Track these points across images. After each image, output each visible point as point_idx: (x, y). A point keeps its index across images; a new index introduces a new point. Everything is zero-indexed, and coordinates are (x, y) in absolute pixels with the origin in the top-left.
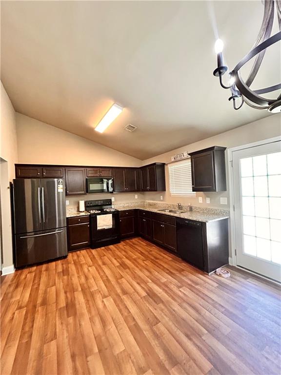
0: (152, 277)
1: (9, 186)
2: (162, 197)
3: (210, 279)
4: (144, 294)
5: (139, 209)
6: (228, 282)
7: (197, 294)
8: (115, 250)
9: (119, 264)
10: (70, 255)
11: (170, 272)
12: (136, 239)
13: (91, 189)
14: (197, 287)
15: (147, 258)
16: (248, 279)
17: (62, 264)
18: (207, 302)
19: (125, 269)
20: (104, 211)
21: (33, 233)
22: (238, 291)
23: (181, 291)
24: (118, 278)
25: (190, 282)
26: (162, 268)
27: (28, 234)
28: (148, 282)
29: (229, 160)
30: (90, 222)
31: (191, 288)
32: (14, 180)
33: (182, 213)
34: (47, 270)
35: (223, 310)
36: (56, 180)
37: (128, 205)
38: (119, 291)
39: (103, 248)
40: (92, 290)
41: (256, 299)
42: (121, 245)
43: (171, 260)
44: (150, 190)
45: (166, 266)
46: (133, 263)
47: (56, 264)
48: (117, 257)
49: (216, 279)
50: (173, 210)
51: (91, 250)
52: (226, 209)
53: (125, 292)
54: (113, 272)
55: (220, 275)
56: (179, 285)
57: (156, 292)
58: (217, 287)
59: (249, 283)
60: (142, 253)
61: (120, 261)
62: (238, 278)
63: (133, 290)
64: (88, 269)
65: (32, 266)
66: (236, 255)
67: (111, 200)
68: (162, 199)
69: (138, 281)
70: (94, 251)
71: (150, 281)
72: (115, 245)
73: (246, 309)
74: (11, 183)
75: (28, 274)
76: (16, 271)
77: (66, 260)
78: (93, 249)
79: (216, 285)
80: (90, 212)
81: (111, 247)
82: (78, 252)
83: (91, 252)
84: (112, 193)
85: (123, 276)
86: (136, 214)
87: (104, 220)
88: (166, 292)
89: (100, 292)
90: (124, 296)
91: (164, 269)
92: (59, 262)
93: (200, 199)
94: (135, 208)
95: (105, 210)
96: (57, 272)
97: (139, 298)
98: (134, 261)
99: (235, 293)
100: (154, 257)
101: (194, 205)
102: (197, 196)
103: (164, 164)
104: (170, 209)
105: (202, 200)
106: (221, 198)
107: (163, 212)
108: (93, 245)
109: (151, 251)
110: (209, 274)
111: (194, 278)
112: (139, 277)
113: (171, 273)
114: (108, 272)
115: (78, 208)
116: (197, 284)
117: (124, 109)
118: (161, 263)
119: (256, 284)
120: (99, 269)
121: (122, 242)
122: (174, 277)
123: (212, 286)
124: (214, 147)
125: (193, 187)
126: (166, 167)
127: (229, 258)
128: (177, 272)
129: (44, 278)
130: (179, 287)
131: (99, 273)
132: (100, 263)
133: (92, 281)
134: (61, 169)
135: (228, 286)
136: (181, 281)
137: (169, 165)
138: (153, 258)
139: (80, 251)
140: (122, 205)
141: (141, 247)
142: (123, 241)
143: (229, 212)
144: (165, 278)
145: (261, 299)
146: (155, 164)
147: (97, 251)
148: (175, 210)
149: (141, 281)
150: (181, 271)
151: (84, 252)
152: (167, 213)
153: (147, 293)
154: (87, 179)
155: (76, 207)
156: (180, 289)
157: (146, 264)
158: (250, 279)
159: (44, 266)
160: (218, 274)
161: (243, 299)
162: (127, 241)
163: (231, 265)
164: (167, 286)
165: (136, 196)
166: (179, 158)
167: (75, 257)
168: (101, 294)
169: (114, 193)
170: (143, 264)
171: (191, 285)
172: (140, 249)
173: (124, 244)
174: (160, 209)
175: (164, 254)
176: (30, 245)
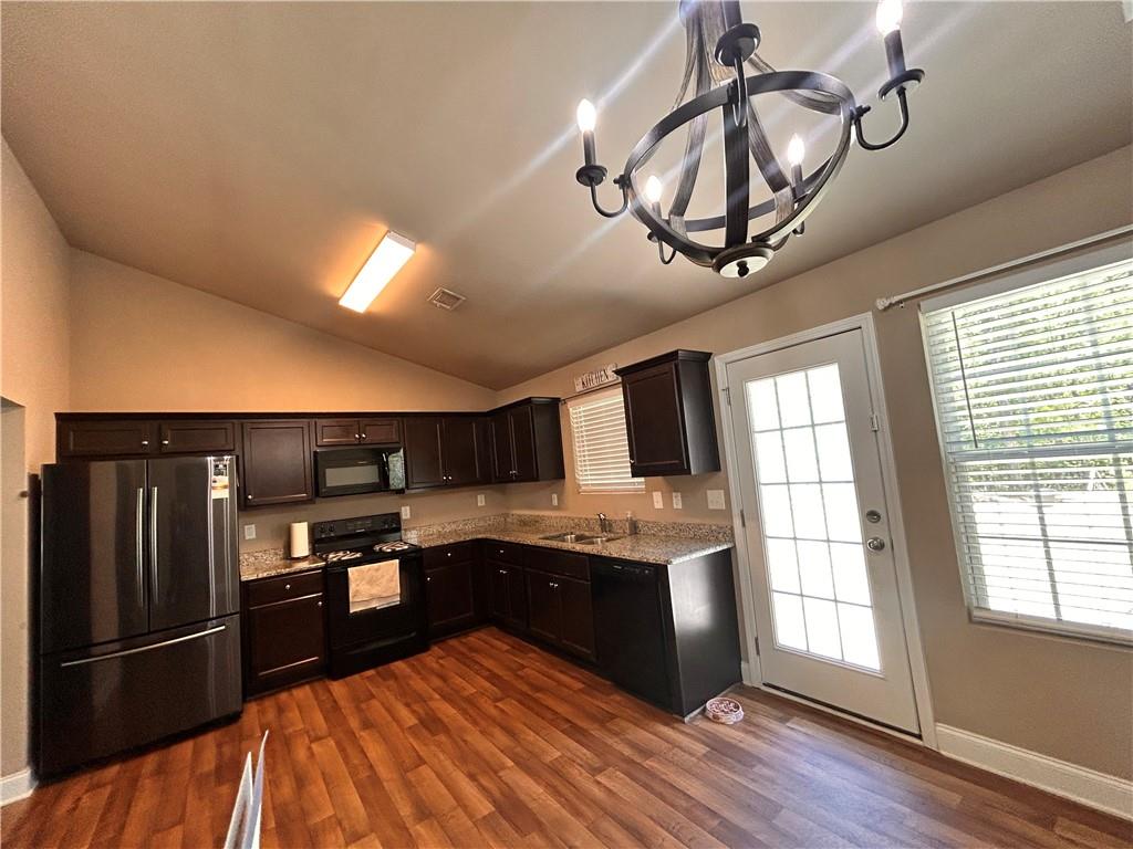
0: (519, 749)
1: (26, 488)
2: (555, 496)
3: (687, 734)
4: (485, 808)
5: (486, 539)
6: (736, 736)
7: (646, 786)
8: (410, 677)
9: (417, 722)
10: (253, 708)
11: (574, 726)
12: (482, 634)
13: (330, 483)
14: (648, 763)
15: (506, 690)
16: (787, 720)
17: (219, 746)
18: (672, 806)
19: (433, 734)
20: (374, 552)
21: (116, 646)
22: (760, 761)
23: (599, 783)
24: (407, 766)
25: (627, 752)
26: (549, 715)
27: (95, 650)
28: (503, 767)
29: (720, 387)
30: (325, 590)
31: (632, 769)
32: (46, 467)
33: (608, 540)
34: (161, 770)
35: (715, 823)
36: (211, 460)
37: (454, 526)
38: (405, 810)
39: (371, 672)
40: (316, 819)
41: (803, 776)
42: (432, 658)
43: (581, 690)
44: (521, 479)
45: (563, 709)
46: (464, 712)
47: (195, 745)
48: (411, 698)
49: (704, 732)
50: (587, 534)
51: (328, 682)
52: (723, 523)
53: (424, 812)
54: (394, 751)
55: (716, 719)
56: (597, 763)
57: (523, 797)
58: (705, 755)
59: (792, 733)
60: (493, 678)
61: (421, 711)
62: (764, 721)
63: (454, 802)
64: (310, 748)
65: (101, 763)
66: (758, 653)
67: (398, 515)
68: (555, 502)
69: (473, 769)
70: (338, 688)
71: (510, 763)
72: (411, 660)
73: (777, 808)
74: (34, 479)
75: (86, 796)
76: (38, 789)
77: (233, 728)
78: (335, 678)
79: (701, 749)
80: (325, 560)
81: (399, 666)
82: (284, 696)
83: (329, 691)
84: (400, 492)
85: (425, 757)
86: (477, 555)
87: (371, 582)
88: (556, 793)
89: (340, 824)
90: (418, 827)
91: (556, 720)
92: (210, 740)
93: (658, 500)
94: (475, 537)
95: (377, 548)
96: (199, 772)
97: (470, 824)
98: (468, 705)
99: (753, 766)
100: (531, 685)
101: (641, 517)
102: (649, 490)
103: (558, 400)
104: (578, 533)
105: (660, 499)
106: (709, 492)
107: (554, 544)
108: (335, 667)
109: (523, 667)
110: (686, 719)
111: (642, 735)
112: (477, 754)
113: (575, 732)
114: (375, 751)
115: (288, 547)
116: (647, 753)
117: (420, 247)
118: (550, 702)
119: (810, 732)
120: (348, 744)
121: (435, 648)
122: (584, 740)
123: (691, 754)
124: (676, 352)
125: (632, 465)
126: (561, 408)
127: (743, 665)
128: (596, 726)
129: (145, 803)
130: (595, 771)
131: (346, 759)
132: (354, 723)
133: (318, 789)
134: (228, 424)
135: (733, 747)
136: (602, 751)
137: (569, 404)
138: (525, 688)
139: (289, 689)
140: (434, 530)
141: (491, 657)
142: (435, 643)
143: (732, 529)
144: (555, 748)
145: (820, 774)
146: (528, 401)
147: (347, 684)
148: (592, 534)
149: (480, 768)
150: (604, 720)
151: (303, 693)
152: (570, 544)
153: (494, 802)
154: (315, 453)
155: (281, 544)
156: (599, 778)
157: (502, 711)
158: (796, 719)
159: (151, 761)
160: (711, 716)
161: (773, 781)
162: (453, 642)
163: (750, 685)
164: (557, 773)
165: (481, 500)
166: (595, 383)
167: (271, 715)
168: (343, 830)
169: (407, 492)
170: (493, 712)
171: (633, 762)
172: (488, 663)
173: (441, 653)
174: (548, 534)
175: (561, 672)
176: (105, 689)
